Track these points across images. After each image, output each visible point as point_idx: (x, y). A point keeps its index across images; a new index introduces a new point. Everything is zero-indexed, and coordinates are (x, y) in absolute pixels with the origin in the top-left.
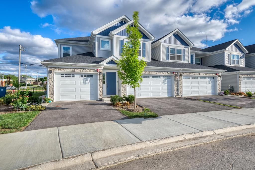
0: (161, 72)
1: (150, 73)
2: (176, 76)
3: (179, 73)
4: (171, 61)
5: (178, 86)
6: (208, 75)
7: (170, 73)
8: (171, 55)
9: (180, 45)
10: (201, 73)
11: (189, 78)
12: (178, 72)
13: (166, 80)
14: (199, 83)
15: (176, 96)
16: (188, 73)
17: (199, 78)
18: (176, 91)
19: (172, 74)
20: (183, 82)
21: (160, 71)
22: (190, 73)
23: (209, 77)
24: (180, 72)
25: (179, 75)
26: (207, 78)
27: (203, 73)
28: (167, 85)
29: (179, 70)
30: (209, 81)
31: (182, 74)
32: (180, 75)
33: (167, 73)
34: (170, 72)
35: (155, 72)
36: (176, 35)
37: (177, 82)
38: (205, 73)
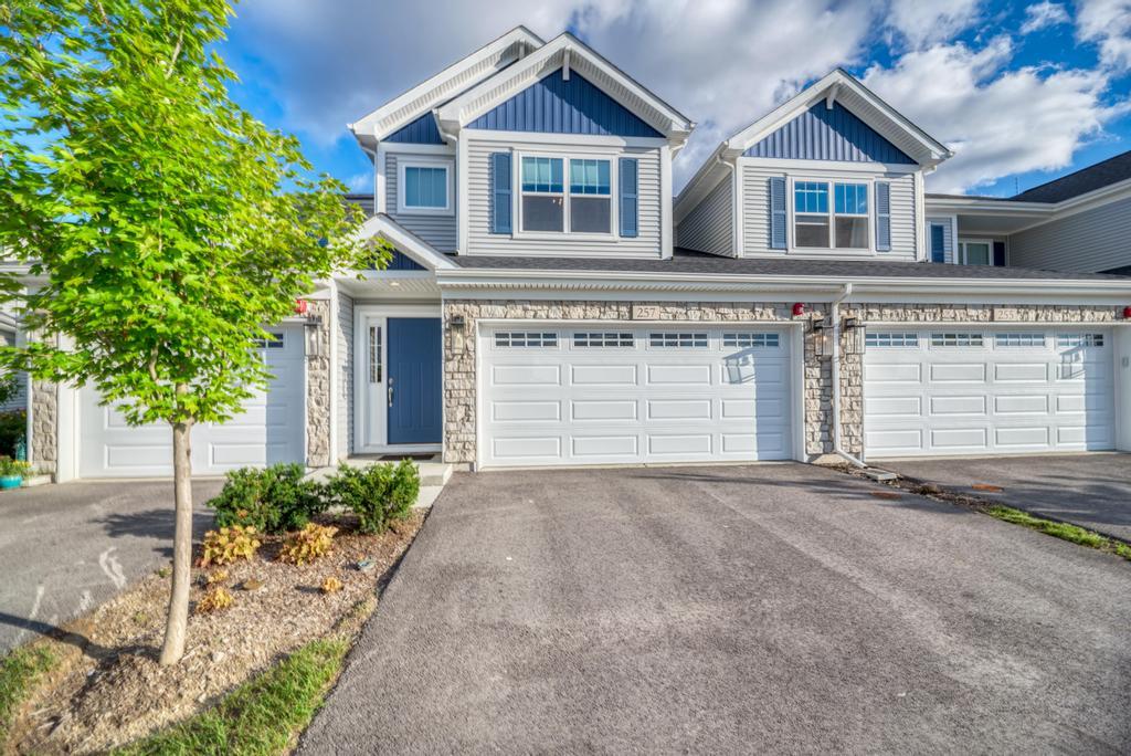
0: (708, 310)
1: (631, 312)
2: (816, 329)
3: (836, 309)
4: (796, 252)
5: (827, 392)
6: (1057, 318)
7: (770, 311)
8: (799, 218)
9: (859, 160)
10: (1003, 306)
11: (916, 344)
12: (831, 304)
13: (745, 359)
14: (988, 373)
15: (817, 456)
16: (905, 306)
17: (988, 341)
18: (817, 427)
19: (787, 321)
20: (869, 370)
21: (700, 305)
22: (917, 306)
23: (1063, 332)
24: (842, 306)
25: (836, 320)
26: (1050, 341)
27: (1022, 306)
28: (751, 385)
29: (834, 292)
30: (1067, 358)
31: (859, 315)
32: (848, 326)
33: (753, 311)
34: (772, 305)
35: (669, 309)
36: (830, 106)
37: (826, 365)
38: (1037, 307)
